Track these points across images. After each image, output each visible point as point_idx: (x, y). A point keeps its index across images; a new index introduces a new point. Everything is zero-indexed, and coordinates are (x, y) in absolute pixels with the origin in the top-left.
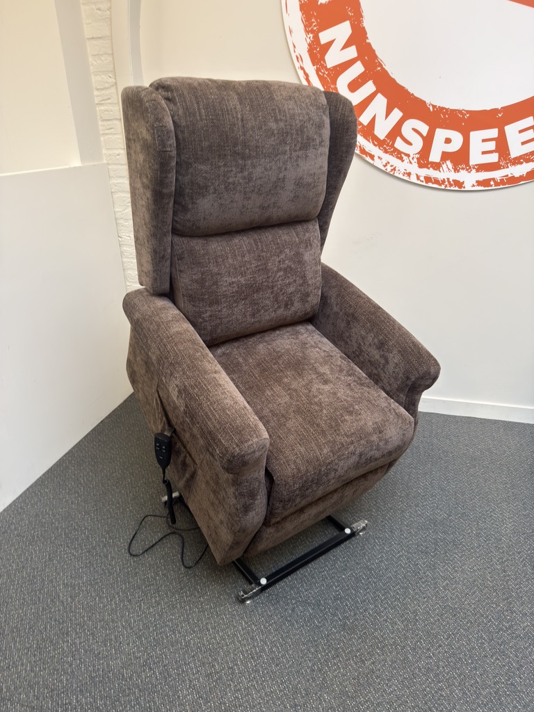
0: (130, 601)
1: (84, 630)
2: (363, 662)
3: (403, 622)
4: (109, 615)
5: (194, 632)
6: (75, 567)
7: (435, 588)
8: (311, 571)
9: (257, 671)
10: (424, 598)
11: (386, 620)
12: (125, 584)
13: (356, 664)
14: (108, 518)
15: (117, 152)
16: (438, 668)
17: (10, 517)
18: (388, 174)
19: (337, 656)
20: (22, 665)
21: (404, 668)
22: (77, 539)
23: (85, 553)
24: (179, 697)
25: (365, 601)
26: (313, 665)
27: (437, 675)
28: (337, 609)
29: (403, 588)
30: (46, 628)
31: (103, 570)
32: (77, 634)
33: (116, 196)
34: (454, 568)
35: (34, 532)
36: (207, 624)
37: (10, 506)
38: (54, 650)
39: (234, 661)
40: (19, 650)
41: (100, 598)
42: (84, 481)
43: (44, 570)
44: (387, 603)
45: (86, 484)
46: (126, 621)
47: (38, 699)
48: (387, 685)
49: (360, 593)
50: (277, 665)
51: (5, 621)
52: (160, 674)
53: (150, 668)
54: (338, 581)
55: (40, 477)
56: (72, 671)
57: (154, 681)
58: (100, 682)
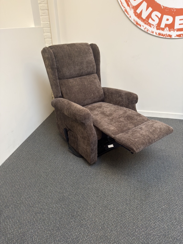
0: (66, 176)
1: (53, 185)
2: (146, 191)
3: (156, 179)
4: (60, 180)
6: (45, 166)
7: (165, 169)
8: (124, 165)
9: (113, 195)
10: (162, 172)
11: (151, 179)
12: (64, 171)
14: (53, 151)
15: (46, 23)
16: (170, 191)
17: (19, 152)
18: (146, 32)
19: (138, 189)
20: (34, 196)
22: (44, 158)
23: (48, 162)
24: (89, 203)
25: (143, 173)
26: (131, 192)
27: (170, 194)
28: (135, 176)
29: (155, 169)
30: (40, 185)
31: (55, 167)
32: (51, 186)
33: (46, 40)
34: (170, 163)
35: (28, 157)
37: (18, 149)
38: (44, 192)
39: (105, 192)
40: (32, 192)
41: (56, 175)
43: (35, 168)
44: (151, 174)
45: (43, 141)
46: (67, 182)
47: (42, 206)
48: (155, 197)
49: (141, 171)
50: (119, 193)
51: (25, 184)
52: (81, 197)
53: (78, 196)
54: (134, 168)
55: (26, 139)
56: (52, 198)
57: (80, 199)
58: (62, 200)
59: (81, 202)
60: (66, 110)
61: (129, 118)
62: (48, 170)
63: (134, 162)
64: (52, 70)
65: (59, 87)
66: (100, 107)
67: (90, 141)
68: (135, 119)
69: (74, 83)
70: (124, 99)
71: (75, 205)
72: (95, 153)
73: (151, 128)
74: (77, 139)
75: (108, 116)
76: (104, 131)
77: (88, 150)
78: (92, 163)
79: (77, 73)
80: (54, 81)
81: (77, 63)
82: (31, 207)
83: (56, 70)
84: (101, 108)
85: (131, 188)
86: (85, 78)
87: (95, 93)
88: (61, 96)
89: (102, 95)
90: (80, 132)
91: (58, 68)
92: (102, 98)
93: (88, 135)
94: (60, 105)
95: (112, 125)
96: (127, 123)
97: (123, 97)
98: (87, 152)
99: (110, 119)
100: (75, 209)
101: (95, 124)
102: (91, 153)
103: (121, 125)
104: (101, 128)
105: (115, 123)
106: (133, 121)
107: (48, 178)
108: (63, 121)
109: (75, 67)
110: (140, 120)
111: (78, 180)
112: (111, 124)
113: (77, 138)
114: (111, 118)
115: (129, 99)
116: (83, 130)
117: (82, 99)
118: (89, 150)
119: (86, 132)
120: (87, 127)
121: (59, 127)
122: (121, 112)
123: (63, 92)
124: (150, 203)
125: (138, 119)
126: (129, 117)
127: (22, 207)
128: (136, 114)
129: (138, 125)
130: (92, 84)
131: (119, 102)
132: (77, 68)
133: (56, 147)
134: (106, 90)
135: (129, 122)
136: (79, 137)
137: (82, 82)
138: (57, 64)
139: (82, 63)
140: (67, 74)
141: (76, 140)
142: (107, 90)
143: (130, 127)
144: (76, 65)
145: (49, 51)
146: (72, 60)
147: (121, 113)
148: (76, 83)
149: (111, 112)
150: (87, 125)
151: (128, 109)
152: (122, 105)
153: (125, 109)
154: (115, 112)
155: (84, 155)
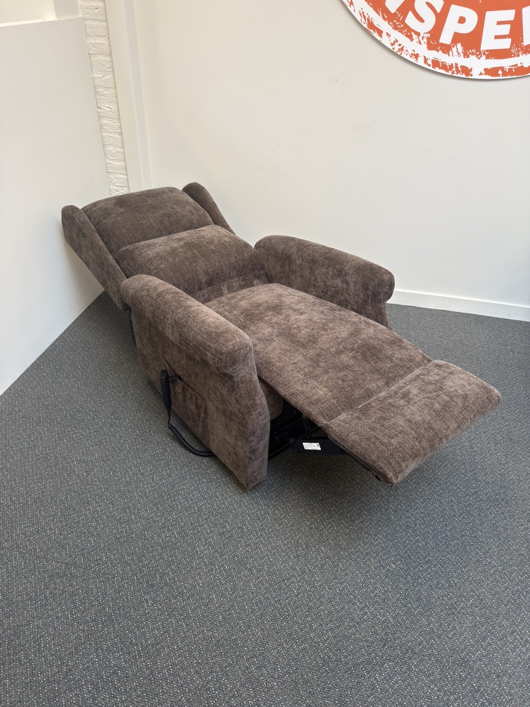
18: (395, 54)
33: (94, 58)
61: (369, 352)
67: (247, 428)
68: (387, 357)
72: (260, 460)
73: (438, 396)
74: (206, 413)
75: (303, 345)
76: (293, 401)
77: (240, 451)
78: (252, 485)
90: (215, 393)
93: (242, 409)
95: (317, 380)
96: (363, 374)
98: (236, 454)
99: (311, 359)
101: (265, 375)
102: (250, 459)
103: (344, 381)
104: (283, 391)
105: (327, 372)
106: (381, 364)
108: (160, 351)
110: (401, 360)
112: (315, 377)
113: (206, 409)
114: (312, 352)
115: (366, 288)
116: (225, 392)
118: (244, 451)
119: (236, 399)
120: (241, 386)
121: (146, 364)
122: (343, 332)
125: (397, 358)
126: (369, 349)
128: (389, 337)
129: (394, 379)
135: (368, 366)
136: (212, 409)
141: (202, 415)
143: (373, 386)
147: (344, 335)
149: (313, 329)
150: (239, 380)
151: (363, 318)
152: (344, 304)
153: (354, 320)
154: (324, 329)
155: (228, 461)
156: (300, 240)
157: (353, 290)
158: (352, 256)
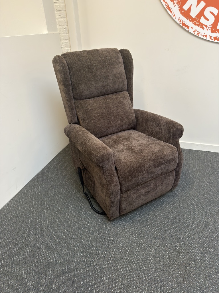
0: (77, 235)
1: (58, 247)
2: (186, 267)
3: (203, 249)
4: (68, 241)
5: (107, 250)
7: (216, 233)
8: (158, 223)
9: (137, 270)
10: (212, 238)
11: (195, 248)
12: (74, 227)
13: (183, 268)
14: (65, 196)
17: (22, 195)
18: (195, 36)
19: (174, 264)
21: (206, 271)
23: (55, 212)
24: (102, 280)
25: (184, 238)
26: (163, 268)
28: (171, 242)
29: (201, 232)
30: (40, 246)
31: (64, 220)
32: (54, 249)
36: (112, 246)
37: (21, 190)
38: (45, 256)
39: (126, 264)
40: (29, 256)
42: (53, 180)
44: (195, 239)
46: (76, 244)
47: (39, 279)
48: (198, 278)
49: (182, 234)
50: (146, 267)
51: (22, 242)
52: (93, 269)
53: (88, 266)
54: (171, 228)
55: (34, 177)
56: (53, 267)
57: (90, 272)
58: (66, 272)
59: (91, 278)
60: (80, 145)
62: (55, 224)
63: (173, 219)
64: (65, 88)
65: (75, 109)
66: (128, 139)
67: (109, 192)
69: (95, 105)
70: (163, 130)
71: (83, 281)
72: (116, 207)
74: (94, 184)
75: (136, 154)
77: (107, 202)
78: (113, 219)
79: (99, 91)
80: (68, 103)
81: (99, 77)
82: (24, 278)
83: (69, 88)
84: (129, 141)
85: (164, 261)
86: (110, 98)
87: (123, 119)
88: (77, 121)
89: (133, 120)
90: (97, 175)
91: (73, 85)
92: (133, 125)
93: (107, 182)
94: (73, 136)
97: (162, 127)
98: (105, 203)
100: (81, 288)
102: (111, 206)
107: (53, 237)
108: (78, 156)
109: (97, 83)
111: (91, 243)
113: (94, 182)
114: (140, 157)
115: (170, 132)
116: (101, 174)
117: (104, 127)
118: (109, 202)
119: (105, 178)
120: (107, 172)
121: (74, 162)
122: (156, 149)
123: (80, 117)
124: (190, 289)
127: (13, 278)
130: (119, 106)
131: (156, 133)
132: (100, 84)
133: (69, 190)
134: (139, 115)
136: (96, 182)
137: (106, 104)
138: (72, 80)
139: (106, 77)
140: (86, 93)
142: (141, 115)
144: (98, 80)
145: (60, 61)
146: (92, 74)
148: (98, 105)
149: (142, 147)
150: (106, 169)
151: (166, 144)
152: (160, 139)
153: (162, 144)
154: (147, 147)
155: (103, 207)
156: (142, 111)
157: (164, 133)
158: (164, 118)
